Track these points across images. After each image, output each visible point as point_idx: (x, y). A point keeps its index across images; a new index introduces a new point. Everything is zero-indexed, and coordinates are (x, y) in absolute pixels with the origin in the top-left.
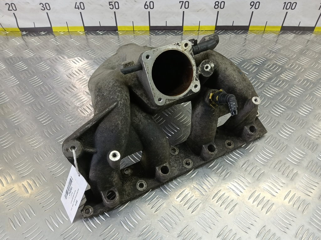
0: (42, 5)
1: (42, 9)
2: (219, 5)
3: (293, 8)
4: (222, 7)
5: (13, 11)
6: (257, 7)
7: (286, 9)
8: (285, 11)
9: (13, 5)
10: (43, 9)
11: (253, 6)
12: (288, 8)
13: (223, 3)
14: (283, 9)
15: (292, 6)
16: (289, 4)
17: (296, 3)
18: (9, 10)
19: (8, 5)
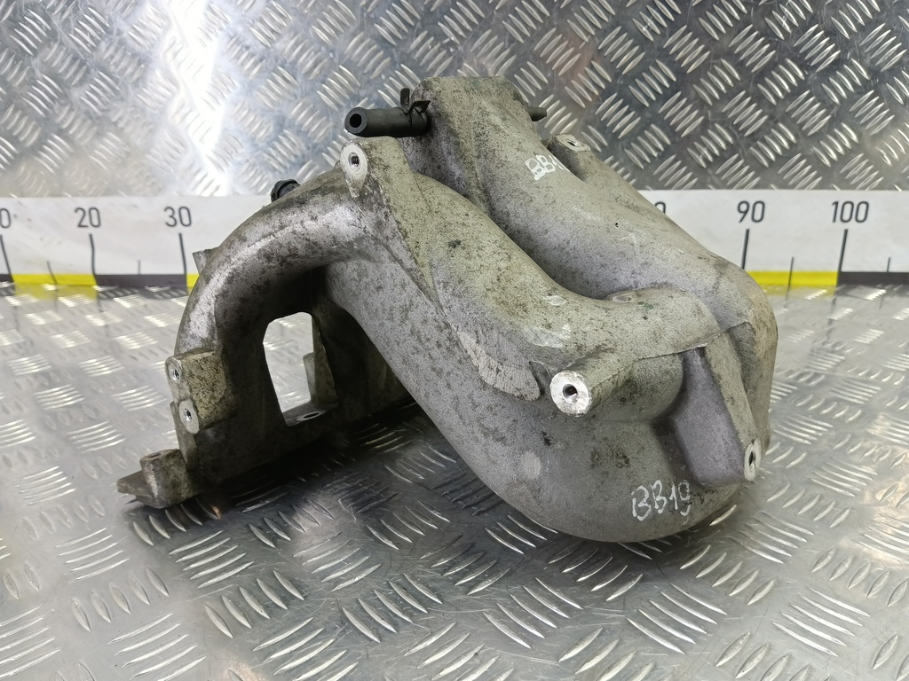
0: (170, 212)
1: (168, 224)
3: (861, 217)
5: (91, 230)
6: (758, 216)
7: (842, 220)
8: (841, 227)
9: (94, 212)
10: (172, 222)
11: (746, 213)
12: (846, 216)
14: (834, 220)
15: (858, 213)
16: (848, 207)
17: (867, 204)
18: (80, 226)
19: (80, 212)
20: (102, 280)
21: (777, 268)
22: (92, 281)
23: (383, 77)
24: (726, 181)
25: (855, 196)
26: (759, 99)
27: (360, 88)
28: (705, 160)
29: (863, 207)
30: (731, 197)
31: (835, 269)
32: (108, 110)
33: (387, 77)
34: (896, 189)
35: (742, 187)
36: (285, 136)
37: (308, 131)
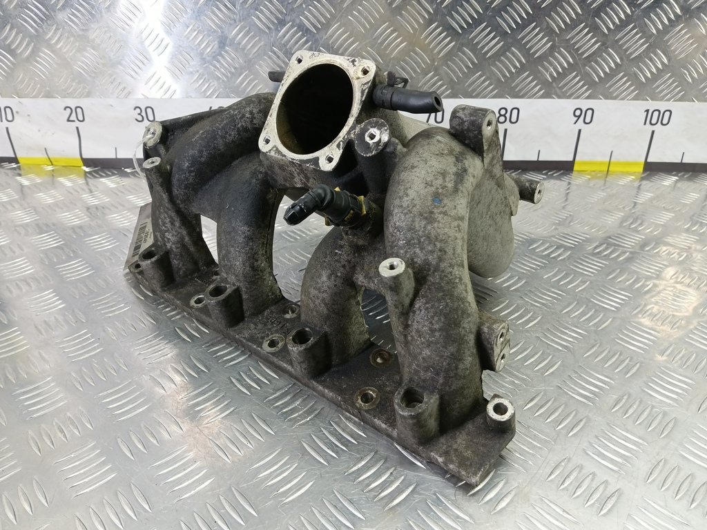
1: (136, 120)
2: (508, 115)
3: (665, 121)
4: (514, 119)
5: (77, 124)
6: (588, 120)
7: (651, 124)
8: (649, 128)
9: (79, 110)
10: (140, 118)
11: (579, 117)
12: (654, 121)
13: (515, 112)
14: (645, 124)
15: (662, 118)
16: (656, 114)
17: (670, 112)
18: (68, 120)
19: (69, 110)
20: (88, 162)
21: (599, 159)
22: (81, 163)
23: (304, 6)
24: (566, 92)
25: (662, 106)
26: (595, 29)
27: (286, 15)
28: (551, 75)
29: (667, 114)
30: (569, 105)
31: (643, 160)
32: (87, 30)
33: (307, 6)
34: (694, 101)
35: (578, 98)
36: (226, 52)
37: (245, 49)
